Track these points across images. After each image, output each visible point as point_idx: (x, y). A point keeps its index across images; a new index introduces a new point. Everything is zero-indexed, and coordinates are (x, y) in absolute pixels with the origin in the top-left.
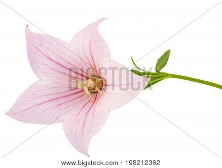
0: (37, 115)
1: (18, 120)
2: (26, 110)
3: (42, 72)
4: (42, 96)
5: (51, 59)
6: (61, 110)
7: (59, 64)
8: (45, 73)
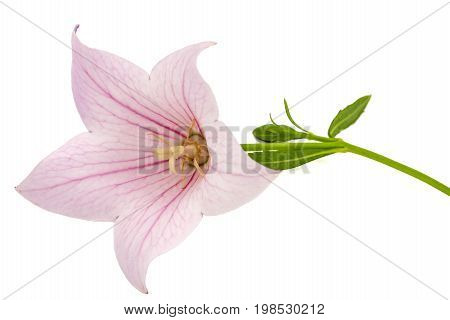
0: (71, 200)
1: (36, 204)
2: (52, 188)
3: (93, 118)
4: (86, 164)
5: (111, 97)
6: (117, 195)
7: (128, 107)
8: (99, 121)
